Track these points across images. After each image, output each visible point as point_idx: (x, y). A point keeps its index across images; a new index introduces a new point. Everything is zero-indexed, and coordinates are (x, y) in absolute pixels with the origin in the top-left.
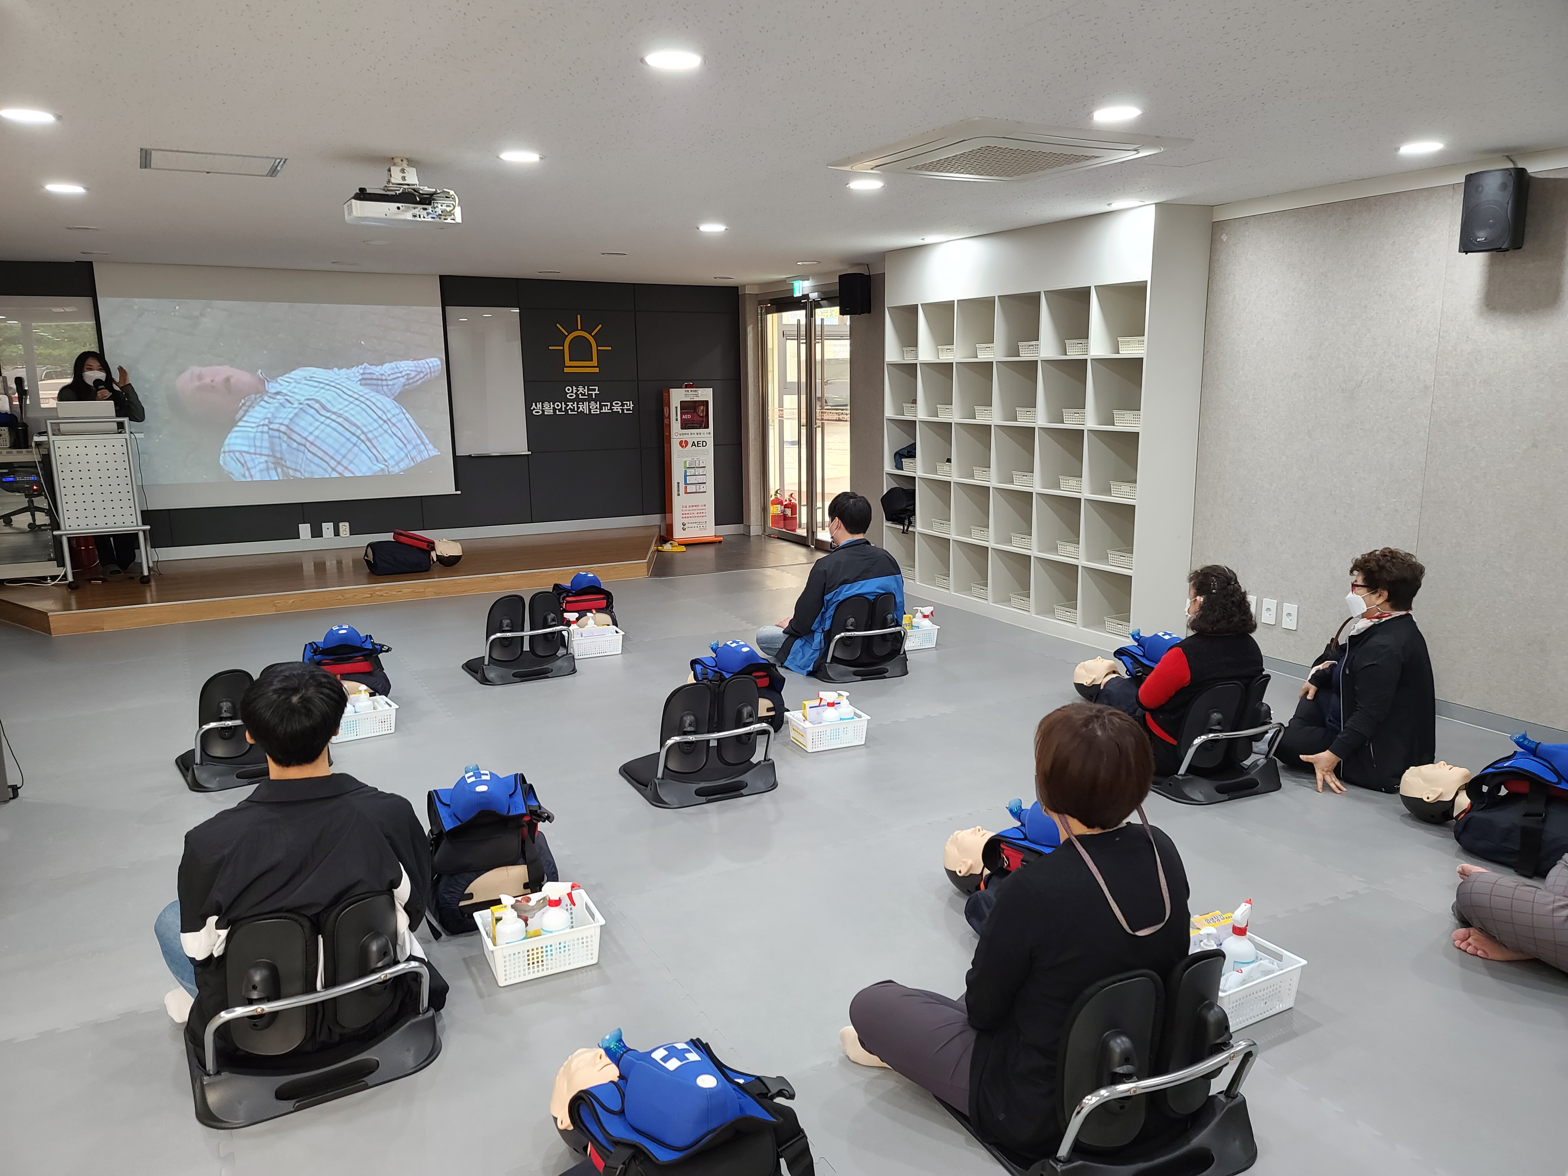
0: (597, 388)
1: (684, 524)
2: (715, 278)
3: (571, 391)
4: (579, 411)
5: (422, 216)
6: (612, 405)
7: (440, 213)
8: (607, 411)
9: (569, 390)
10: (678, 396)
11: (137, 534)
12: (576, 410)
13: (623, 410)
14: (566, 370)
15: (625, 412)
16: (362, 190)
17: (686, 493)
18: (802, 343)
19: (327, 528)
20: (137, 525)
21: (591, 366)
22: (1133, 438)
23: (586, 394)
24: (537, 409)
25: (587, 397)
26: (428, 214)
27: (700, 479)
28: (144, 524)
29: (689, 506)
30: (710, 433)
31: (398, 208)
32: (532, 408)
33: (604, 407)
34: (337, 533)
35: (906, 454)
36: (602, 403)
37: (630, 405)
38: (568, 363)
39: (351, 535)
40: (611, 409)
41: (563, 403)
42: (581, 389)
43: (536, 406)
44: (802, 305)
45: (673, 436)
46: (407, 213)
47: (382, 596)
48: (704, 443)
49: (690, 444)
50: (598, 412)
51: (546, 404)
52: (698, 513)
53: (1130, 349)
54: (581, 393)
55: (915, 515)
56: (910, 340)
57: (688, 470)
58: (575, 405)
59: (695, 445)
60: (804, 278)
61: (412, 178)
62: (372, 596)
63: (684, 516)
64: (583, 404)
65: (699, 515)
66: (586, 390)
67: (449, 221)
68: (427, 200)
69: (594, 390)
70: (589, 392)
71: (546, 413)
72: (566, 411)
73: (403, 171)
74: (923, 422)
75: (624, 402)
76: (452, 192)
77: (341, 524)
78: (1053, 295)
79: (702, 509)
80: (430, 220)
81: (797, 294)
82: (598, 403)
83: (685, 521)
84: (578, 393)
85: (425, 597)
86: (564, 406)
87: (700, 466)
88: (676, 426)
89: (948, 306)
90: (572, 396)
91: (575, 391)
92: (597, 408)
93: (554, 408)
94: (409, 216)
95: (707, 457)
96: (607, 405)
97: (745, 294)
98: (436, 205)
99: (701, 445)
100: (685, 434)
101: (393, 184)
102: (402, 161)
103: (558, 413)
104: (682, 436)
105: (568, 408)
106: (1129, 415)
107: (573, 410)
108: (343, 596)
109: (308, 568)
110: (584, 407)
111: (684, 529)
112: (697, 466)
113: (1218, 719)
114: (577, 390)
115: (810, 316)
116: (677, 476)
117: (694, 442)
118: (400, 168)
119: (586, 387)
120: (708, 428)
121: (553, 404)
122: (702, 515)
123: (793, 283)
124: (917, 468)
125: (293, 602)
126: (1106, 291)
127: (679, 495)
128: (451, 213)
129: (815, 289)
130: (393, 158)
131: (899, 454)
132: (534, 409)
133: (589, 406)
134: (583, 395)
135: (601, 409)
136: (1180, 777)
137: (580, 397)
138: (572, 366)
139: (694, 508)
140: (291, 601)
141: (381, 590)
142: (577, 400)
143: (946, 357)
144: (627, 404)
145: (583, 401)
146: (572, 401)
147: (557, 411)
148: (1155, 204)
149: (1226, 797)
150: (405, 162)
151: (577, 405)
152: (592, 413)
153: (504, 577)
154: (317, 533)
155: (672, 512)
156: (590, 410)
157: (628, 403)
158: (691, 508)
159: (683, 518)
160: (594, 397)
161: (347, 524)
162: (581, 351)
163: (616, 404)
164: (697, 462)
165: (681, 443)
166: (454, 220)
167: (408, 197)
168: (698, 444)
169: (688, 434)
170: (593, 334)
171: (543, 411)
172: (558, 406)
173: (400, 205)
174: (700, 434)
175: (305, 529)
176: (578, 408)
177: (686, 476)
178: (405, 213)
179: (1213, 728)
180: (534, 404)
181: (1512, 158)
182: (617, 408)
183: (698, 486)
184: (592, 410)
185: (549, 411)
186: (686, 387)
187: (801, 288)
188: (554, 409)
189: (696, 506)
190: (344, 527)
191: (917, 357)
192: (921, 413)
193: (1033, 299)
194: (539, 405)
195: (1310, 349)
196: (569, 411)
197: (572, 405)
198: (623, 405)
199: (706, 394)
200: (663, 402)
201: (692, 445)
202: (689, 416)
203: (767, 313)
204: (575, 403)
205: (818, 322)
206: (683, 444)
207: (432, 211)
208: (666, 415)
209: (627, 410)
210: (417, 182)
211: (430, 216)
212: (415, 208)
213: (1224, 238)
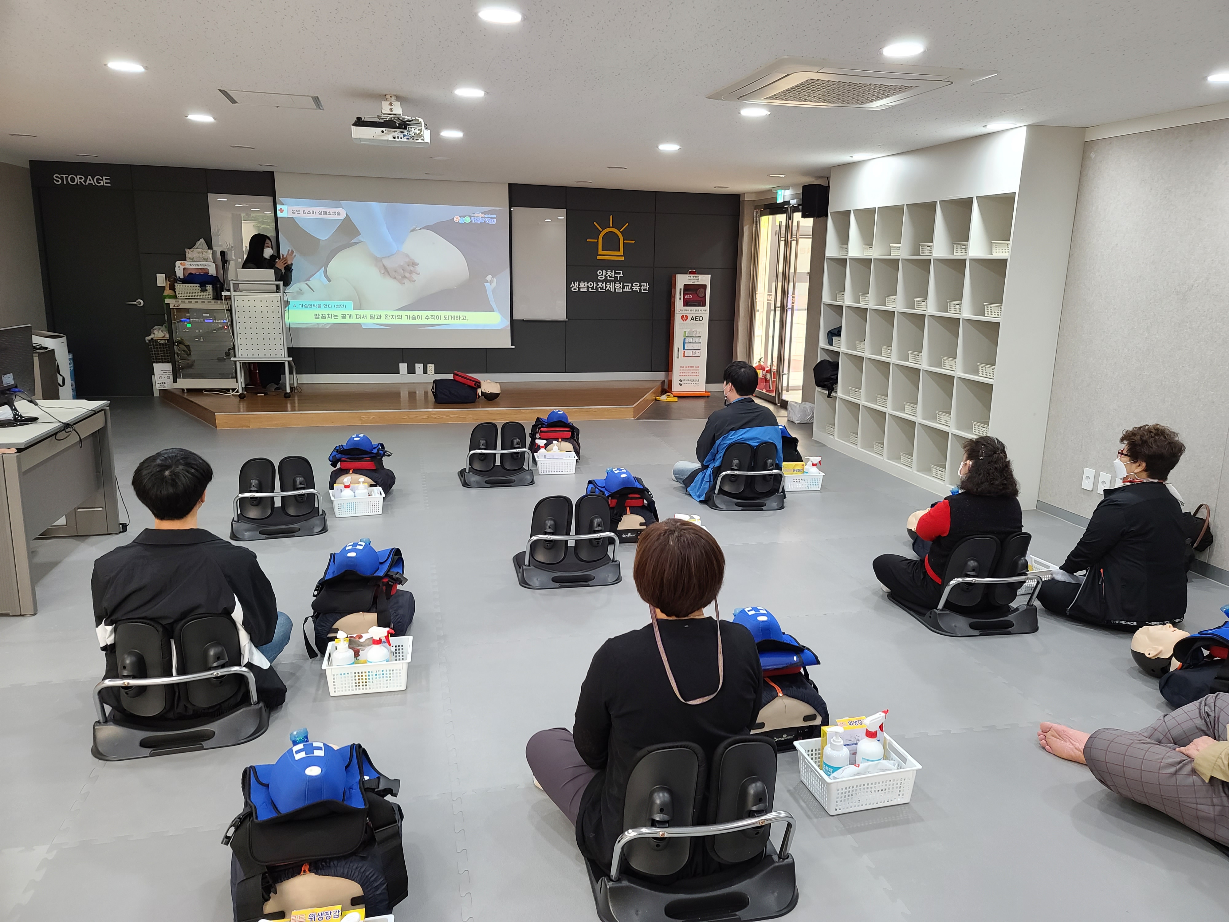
0: (621, 272)
1: (681, 381)
2: (715, 187)
3: (601, 274)
4: (607, 289)
5: (400, 138)
6: (632, 286)
7: (413, 135)
8: (628, 290)
9: (600, 273)
10: (682, 280)
11: (284, 363)
12: (604, 288)
13: (640, 290)
14: (599, 258)
15: (642, 291)
16: (359, 119)
17: (684, 356)
18: (782, 240)
19: (419, 367)
20: (285, 357)
21: (618, 255)
22: (995, 326)
23: (613, 276)
24: (575, 286)
25: (613, 279)
26: (404, 136)
27: (696, 346)
28: (289, 356)
29: (686, 367)
30: (706, 311)
31: (383, 132)
32: (571, 286)
33: (626, 287)
34: (425, 372)
35: (837, 333)
36: (625, 284)
37: (646, 286)
38: (600, 252)
39: (435, 373)
40: (631, 288)
41: (595, 283)
42: (609, 272)
43: (574, 284)
44: (784, 209)
45: (676, 311)
46: (388, 135)
47: (435, 418)
48: (701, 318)
49: (690, 318)
50: (621, 291)
51: (582, 283)
52: (692, 373)
53: (1000, 252)
54: (609, 275)
55: (837, 383)
56: (844, 239)
57: (687, 339)
58: (604, 285)
59: (693, 319)
60: (786, 188)
61: (398, 109)
62: (428, 418)
63: (681, 374)
64: (610, 284)
65: (693, 374)
66: (613, 274)
67: (420, 141)
68: (404, 125)
69: (620, 273)
70: (615, 275)
71: (581, 290)
72: (597, 289)
73: (391, 104)
74: (848, 307)
75: (642, 284)
76: (421, 120)
77: (429, 365)
78: (944, 203)
79: (696, 370)
80: (406, 140)
81: (780, 200)
82: (622, 283)
83: (682, 378)
84: (607, 275)
85: (466, 421)
86: (595, 285)
87: (697, 336)
88: (679, 303)
89: (872, 211)
90: (602, 278)
91: (604, 274)
92: (620, 287)
93: (588, 286)
94: (390, 138)
95: (702, 329)
96: (629, 286)
97: (744, 200)
98: (410, 129)
99: (699, 319)
100: (686, 310)
101: (383, 114)
102: (391, 97)
103: (590, 290)
104: (683, 312)
105: (598, 287)
106: (995, 308)
107: (602, 289)
108: (408, 416)
109: (404, 395)
110: (610, 287)
111: (681, 385)
112: (694, 335)
113: (973, 567)
114: (606, 273)
115: (790, 218)
116: (678, 343)
117: (693, 317)
118: (389, 102)
119: (613, 271)
120: (705, 306)
121: (587, 283)
122: (696, 374)
123: (777, 192)
124: (842, 345)
125: (373, 418)
126: (984, 200)
127: (678, 357)
128: (419, 136)
129: (794, 197)
130: (385, 95)
131: (831, 332)
132: (573, 287)
133: (615, 285)
134: (610, 277)
135: (623, 288)
136: (938, 612)
137: (608, 278)
138: (603, 255)
139: (690, 368)
140: (372, 417)
141: (435, 414)
142: (606, 281)
143: (868, 255)
144: (644, 285)
145: (610, 281)
146: (602, 281)
147: (590, 289)
148: (1028, 125)
149: (977, 632)
150: (393, 98)
151: (606, 284)
152: (617, 291)
153: (524, 411)
154: (412, 370)
155: (672, 371)
156: (615, 289)
157: (645, 284)
158: (687, 369)
159: (680, 375)
160: (619, 279)
161: (433, 365)
162: (611, 243)
163: (635, 285)
164: (695, 333)
165: (682, 317)
166: (423, 140)
167: (389, 124)
168: (696, 319)
169: (688, 310)
170: (621, 231)
171: (579, 288)
172: (591, 285)
173: (384, 129)
174: (698, 310)
175: (403, 367)
176: (606, 287)
177: (684, 343)
178: (387, 135)
179: (969, 573)
180: (573, 283)
182: (636, 288)
183: (694, 351)
184: (617, 289)
185: (584, 289)
186: (690, 273)
187: (783, 196)
188: (588, 287)
189: (691, 367)
190: (431, 367)
191: (847, 254)
192: (848, 301)
193: (931, 207)
194: (577, 284)
195: (1153, 255)
196: (599, 289)
197: (601, 285)
198: (641, 286)
199: (705, 280)
200: (671, 284)
201: (691, 319)
202: (691, 296)
203: (761, 215)
204: (604, 283)
205: (794, 225)
206: (684, 318)
207: (408, 134)
208: (673, 294)
209: (644, 290)
210: (401, 112)
211: (406, 137)
212: (395, 132)
213: (1093, 155)
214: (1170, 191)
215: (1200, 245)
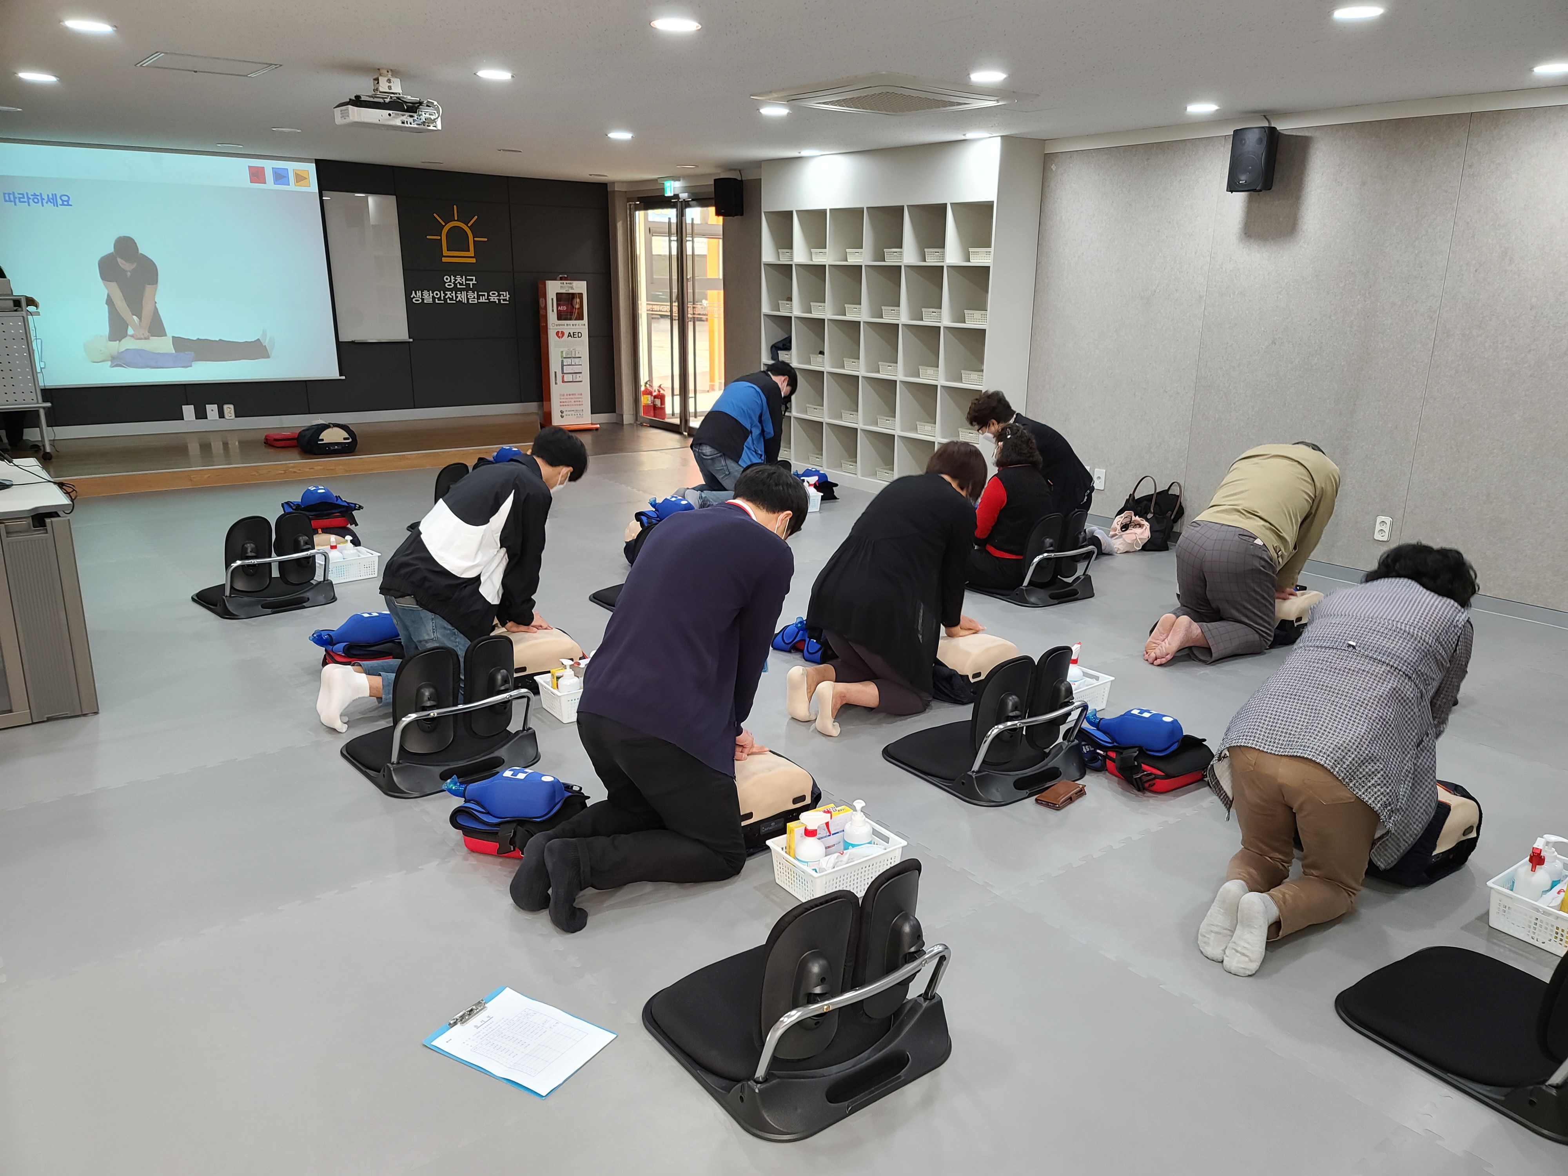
0: (474, 278)
1: (562, 412)
2: (590, 175)
3: (449, 281)
4: (457, 300)
5: (409, 123)
6: (489, 295)
7: (424, 120)
8: (484, 301)
9: (447, 279)
10: (554, 288)
11: (38, 410)
12: (454, 299)
13: (499, 300)
14: (444, 260)
15: (502, 302)
16: (358, 97)
17: (563, 382)
18: (674, 241)
19: (212, 410)
20: (38, 403)
21: (468, 257)
22: (980, 334)
23: (464, 284)
24: (417, 296)
25: (464, 287)
26: (414, 121)
27: (576, 369)
28: (44, 401)
29: (567, 395)
30: (584, 325)
31: (390, 115)
32: (412, 297)
33: (481, 297)
34: (221, 415)
35: (782, 346)
36: (480, 293)
37: (506, 295)
38: (445, 252)
39: (236, 417)
40: (488, 299)
41: (442, 292)
42: (459, 278)
43: (416, 294)
44: (672, 204)
45: (550, 326)
46: (397, 119)
47: (295, 472)
48: (580, 335)
49: (566, 334)
50: (476, 302)
51: (425, 292)
52: (575, 402)
53: (979, 258)
54: (459, 283)
56: (785, 241)
57: (565, 360)
58: (454, 294)
59: (571, 336)
60: (676, 178)
61: (397, 88)
62: (285, 473)
63: (562, 404)
64: (461, 293)
65: (576, 403)
66: (464, 280)
67: (431, 128)
68: (413, 108)
69: (472, 280)
70: (467, 282)
71: (425, 302)
72: (445, 300)
73: (389, 81)
74: (798, 318)
75: (501, 293)
76: (436, 103)
77: (226, 407)
78: (913, 208)
79: (579, 398)
80: (416, 126)
81: (669, 193)
82: (476, 292)
83: (563, 409)
84: (456, 282)
86: (443, 295)
87: (577, 356)
88: (552, 317)
89: (821, 214)
90: (450, 285)
91: (453, 281)
92: (474, 298)
93: (433, 296)
94: (398, 122)
95: (582, 347)
96: (484, 295)
97: (614, 191)
98: (420, 113)
99: (577, 336)
100: (562, 325)
101: (380, 92)
102: (388, 72)
103: (437, 301)
104: (558, 327)
105: (446, 297)
106: (977, 314)
107: (451, 299)
108: (258, 472)
109: (194, 448)
110: (462, 297)
111: (562, 417)
112: (573, 356)
113: (1050, 543)
114: (455, 279)
115: (681, 215)
116: (554, 366)
117: (570, 333)
118: (387, 79)
119: (464, 277)
120: (583, 319)
121: (433, 293)
122: (579, 403)
123: (663, 184)
125: (209, 477)
126: (960, 207)
127: (556, 383)
128: (434, 121)
129: (686, 189)
130: (379, 69)
131: (775, 345)
132: (414, 297)
133: (467, 295)
134: (461, 284)
135: (478, 298)
136: (1024, 588)
137: (459, 286)
138: (450, 256)
139: (571, 396)
140: (206, 476)
141: (293, 467)
142: (455, 289)
143: (818, 260)
144: (503, 295)
145: (461, 290)
146: (451, 290)
147: (436, 300)
148: (1001, 136)
149: (1056, 601)
150: (390, 73)
151: (456, 294)
152: (470, 302)
153: (409, 456)
154: (201, 414)
155: (549, 400)
156: (468, 299)
157: (505, 293)
158: (569, 397)
159: (561, 406)
160: (471, 287)
161: (232, 406)
162: (458, 241)
163: (493, 294)
164: (573, 353)
165: (557, 333)
166: (435, 127)
167: (397, 105)
168: (574, 335)
169: (564, 325)
170: (469, 225)
171: (423, 299)
172: (437, 294)
173: (391, 112)
174: (576, 325)
175: (188, 411)
176: (457, 297)
177: (563, 366)
178: (395, 119)
179: (1047, 549)
180: (413, 292)
181: (1267, 117)
182: (494, 298)
183: (574, 375)
184: (470, 300)
185: (428, 300)
186: (561, 279)
187: (671, 188)
188: (434, 298)
189: (573, 395)
190: (229, 409)
191: (792, 259)
192: (796, 310)
193: (897, 212)
194: (419, 293)
195: (1118, 264)
196: (448, 300)
197: (450, 294)
198: (499, 295)
199: (580, 287)
200: (539, 293)
201: (568, 336)
202: (565, 308)
203: (636, 210)
204: (454, 292)
205: (689, 221)
206: (560, 334)
207: (417, 118)
208: (542, 306)
209: (504, 300)
210: (401, 91)
211: (416, 122)
212: (403, 115)
213: (1054, 167)
214: (1130, 205)
215: (1160, 255)
